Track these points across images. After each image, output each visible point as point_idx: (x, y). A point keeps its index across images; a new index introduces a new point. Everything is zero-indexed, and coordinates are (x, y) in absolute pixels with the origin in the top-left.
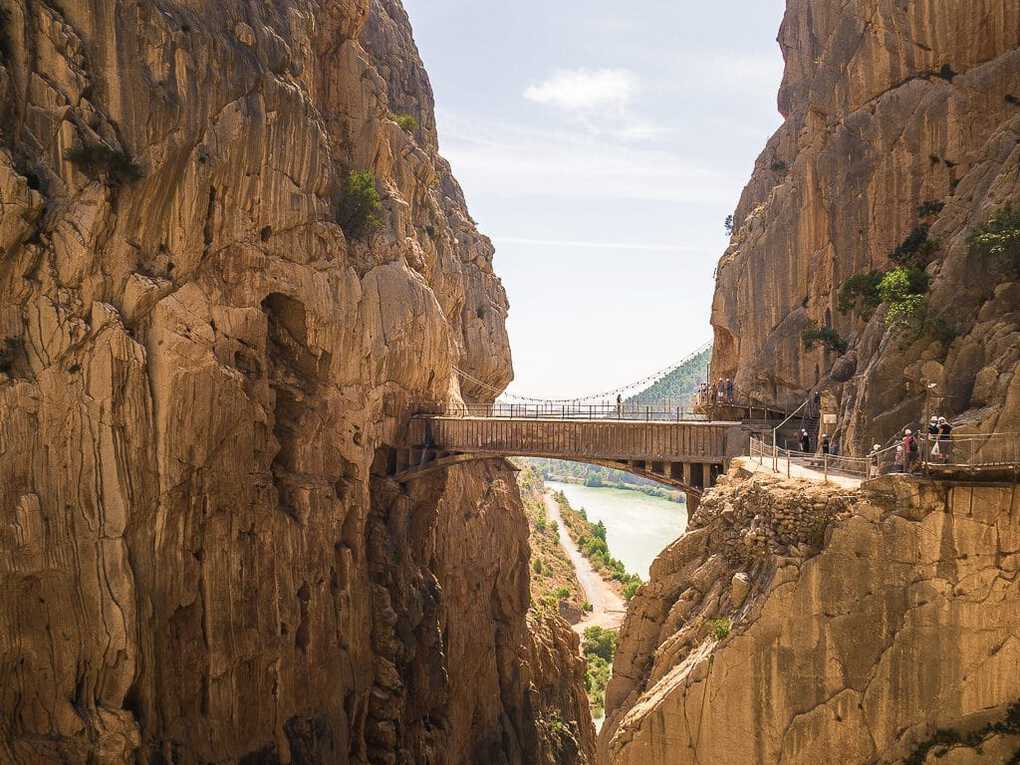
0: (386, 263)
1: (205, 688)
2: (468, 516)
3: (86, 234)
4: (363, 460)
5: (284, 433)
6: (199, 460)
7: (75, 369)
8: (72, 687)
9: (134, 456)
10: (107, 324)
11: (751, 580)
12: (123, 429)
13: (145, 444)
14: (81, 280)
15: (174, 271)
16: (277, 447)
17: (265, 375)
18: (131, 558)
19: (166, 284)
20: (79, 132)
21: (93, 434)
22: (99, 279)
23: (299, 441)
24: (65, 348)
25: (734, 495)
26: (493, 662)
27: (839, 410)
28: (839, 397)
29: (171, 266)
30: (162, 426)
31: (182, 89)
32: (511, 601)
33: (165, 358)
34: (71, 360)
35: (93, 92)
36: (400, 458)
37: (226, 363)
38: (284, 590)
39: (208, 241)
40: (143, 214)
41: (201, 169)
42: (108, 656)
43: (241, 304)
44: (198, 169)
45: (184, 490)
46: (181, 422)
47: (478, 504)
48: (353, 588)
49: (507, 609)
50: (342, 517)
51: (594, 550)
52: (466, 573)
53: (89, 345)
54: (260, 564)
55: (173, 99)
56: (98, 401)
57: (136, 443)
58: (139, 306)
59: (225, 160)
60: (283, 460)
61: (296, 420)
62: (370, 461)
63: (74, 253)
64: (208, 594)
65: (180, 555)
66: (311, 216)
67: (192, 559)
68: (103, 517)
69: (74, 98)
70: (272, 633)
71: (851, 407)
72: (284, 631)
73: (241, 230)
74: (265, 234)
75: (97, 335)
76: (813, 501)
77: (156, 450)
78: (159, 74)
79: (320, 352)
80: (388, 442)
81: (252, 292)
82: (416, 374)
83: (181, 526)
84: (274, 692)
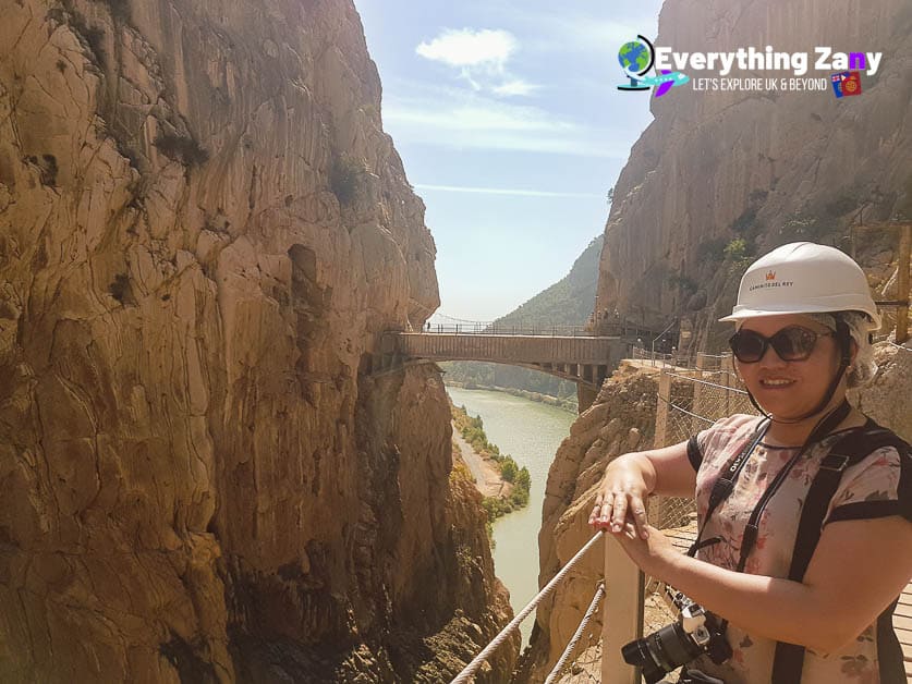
0: (365, 222)
1: (255, 520)
2: (411, 405)
3: (170, 201)
4: (353, 363)
5: (303, 345)
6: (252, 363)
7: (166, 298)
8: (171, 518)
9: (211, 359)
10: (190, 266)
11: (641, 433)
12: (203, 340)
13: (218, 350)
14: (167, 234)
15: (229, 227)
16: (299, 354)
17: (291, 302)
18: (210, 430)
19: (226, 237)
20: (160, 125)
21: (181, 343)
22: (180, 234)
23: (311, 350)
24: (159, 283)
25: (627, 382)
26: (427, 510)
27: (694, 329)
28: (694, 321)
29: (227, 224)
30: (228, 340)
31: (232, 93)
32: (439, 466)
33: (229, 290)
34: (163, 292)
35: (167, 94)
36: (375, 362)
37: (267, 295)
38: (305, 451)
39: (252, 207)
40: (207, 186)
41: (247, 153)
42: (195, 496)
43: (275, 253)
44: (245, 153)
45: (243, 382)
46: (241, 335)
47: (418, 395)
48: (347, 451)
49: (436, 472)
50: (340, 403)
51: (475, 438)
52: (410, 445)
53: (175, 281)
54: (291, 435)
55: (226, 101)
56: (185, 321)
57: (212, 350)
58: (209, 253)
59: (263, 146)
60: (302, 364)
61: (308, 335)
62: (357, 365)
63: (161, 215)
64: (257, 455)
65: (240, 429)
66: (317, 187)
67: (248, 430)
68: (189, 402)
69: (154, 99)
70: (298, 482)
71: (704, 326)
72: (305, 481)
73: (273, 198)
74: (289, 200)
75: (181, 273)
76: (682, 384)
77: (224, 355)
78: (216, 82)
79: (325, 288)
80: (369, 351)
81: (282, 244)
82: (387, 304)
83: (240, 407)
84: (298, 524)
